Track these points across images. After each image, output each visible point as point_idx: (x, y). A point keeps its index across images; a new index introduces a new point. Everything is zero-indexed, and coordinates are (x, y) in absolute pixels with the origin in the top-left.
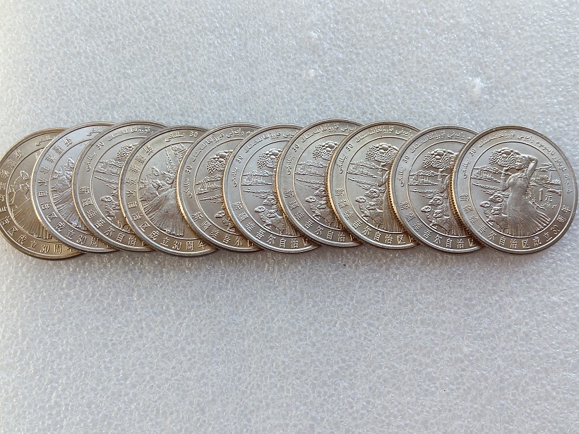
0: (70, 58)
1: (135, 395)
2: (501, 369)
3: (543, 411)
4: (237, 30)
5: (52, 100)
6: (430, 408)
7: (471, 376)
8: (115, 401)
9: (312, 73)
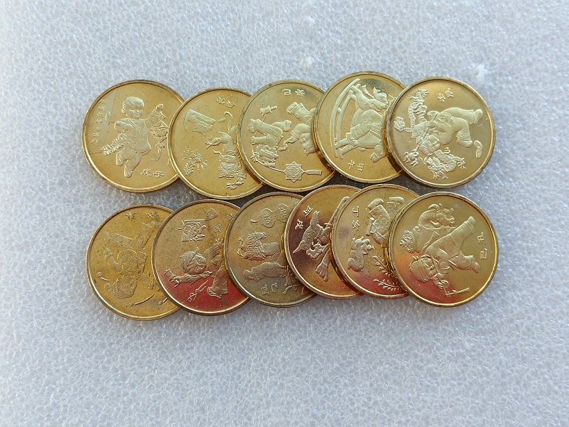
0: (55, 47)
1: (134, 395)
2: (503, 364)
3: (544, 405)
4: (231, 15)
5: (38, 92)
6: (431, 404)
7: (472, 371)
8: (114, 401)
9: (310, 61)
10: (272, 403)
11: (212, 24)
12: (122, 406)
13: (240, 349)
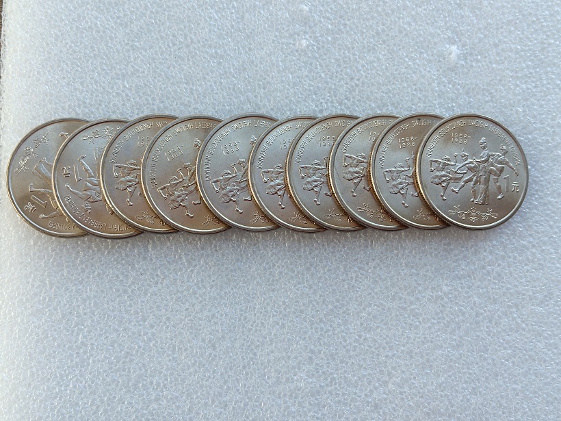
0: (81, 32)
1: (153, 334)
2: (477, 305)
3: (514, 341)
5: (67, 71)
6: (414, 340)
7: (450, 311)
8: (136, 340)
9: (304, 43)
10: (275, 340)
11: (219, 12)
12: (142, 344)
13: (246, 294)
